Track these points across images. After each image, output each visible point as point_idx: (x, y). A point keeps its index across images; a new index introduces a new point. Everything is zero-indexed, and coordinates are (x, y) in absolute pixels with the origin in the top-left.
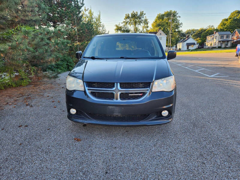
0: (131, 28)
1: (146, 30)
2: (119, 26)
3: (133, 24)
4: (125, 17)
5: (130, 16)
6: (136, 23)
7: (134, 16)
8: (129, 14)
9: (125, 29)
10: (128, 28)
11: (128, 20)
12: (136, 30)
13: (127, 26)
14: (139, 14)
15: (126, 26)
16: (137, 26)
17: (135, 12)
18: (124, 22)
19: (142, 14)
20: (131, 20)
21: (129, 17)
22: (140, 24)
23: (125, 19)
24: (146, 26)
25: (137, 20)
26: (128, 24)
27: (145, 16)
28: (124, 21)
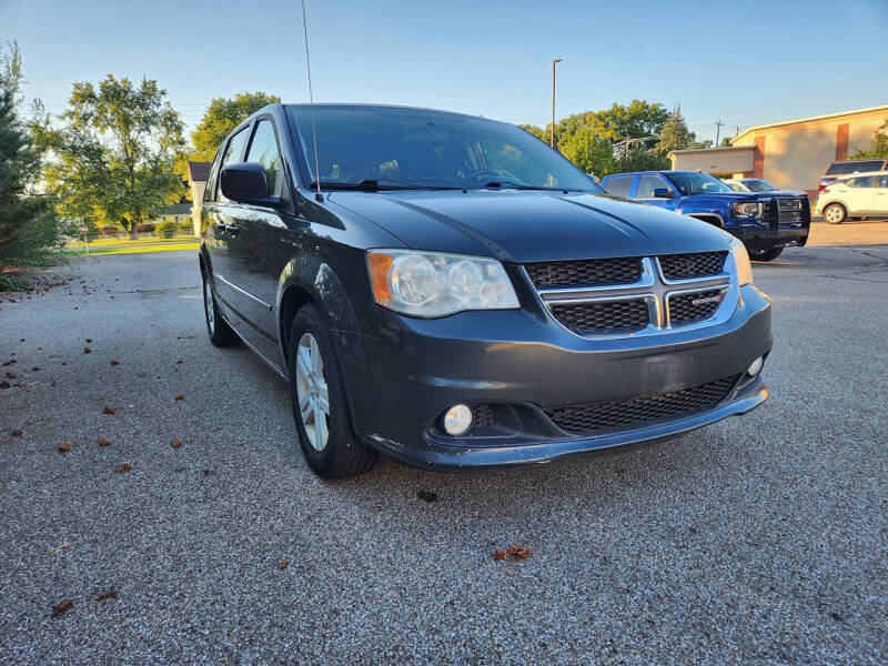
0: (109, 140)
1: (178, 153)
2: (49, 130)
3: (113, 127)
4: (71, 96)
5: (97, 91)
6: (126, 123)
7: (115, 94)
8: (89, 85)
9: (78, 143)
10: (94, 141)
11: (89, 108)
12: (133, 148)
13: (88, 132)
14: (137, 87)
15: (82, 132)
16: (133, 134)
17: (118, 79)
18: (71, 114)
19: (150, 90)
20: (102, 111)
21: (95, 97)
22: (147, 129)
23: (73, 103)
24: (173, 136)
25: (132, 113)
26: (90, 122)
27: (164, 100)
28: (73, 109)
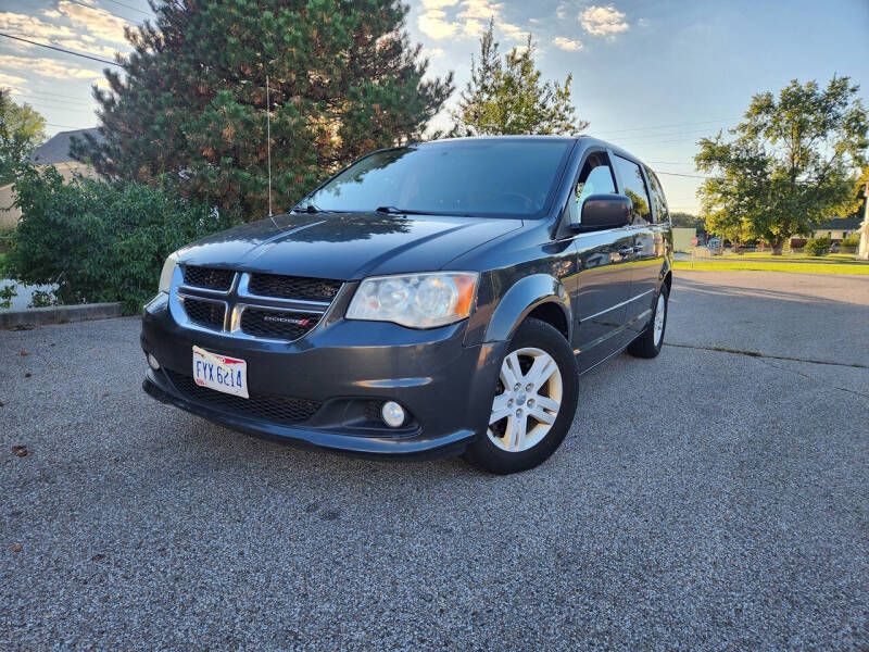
0: (777, 151)
1: (856, 158)
2: (719, 145)
3: (785, 136)
4: (748, 109)
5: (777, 101)
6: (802, 127)
7: (797, 100)
8: (769, 95)
9: (744, 155)
10: (760, 152)
11: (765, 118)
12: (804, 157)
13: (756, 144)
14: (823, 89)
15: (750, 144)
16: (806, 141)
17: (803, 84)
18: (743, 127)
19: (839, 89)
20: (776, 121)
21: (772, 107)
22: (824, 134)
23: (749, 115)
24: (855, 139)
25: (812, 118)
26: (761, 134)
27: (851, 99)
28: (747, 121)
